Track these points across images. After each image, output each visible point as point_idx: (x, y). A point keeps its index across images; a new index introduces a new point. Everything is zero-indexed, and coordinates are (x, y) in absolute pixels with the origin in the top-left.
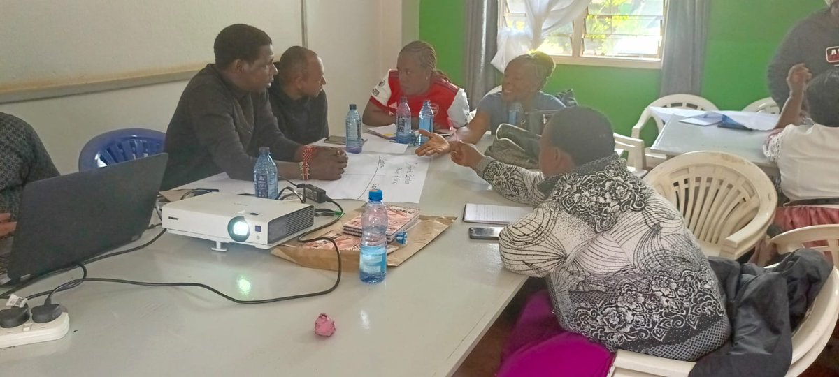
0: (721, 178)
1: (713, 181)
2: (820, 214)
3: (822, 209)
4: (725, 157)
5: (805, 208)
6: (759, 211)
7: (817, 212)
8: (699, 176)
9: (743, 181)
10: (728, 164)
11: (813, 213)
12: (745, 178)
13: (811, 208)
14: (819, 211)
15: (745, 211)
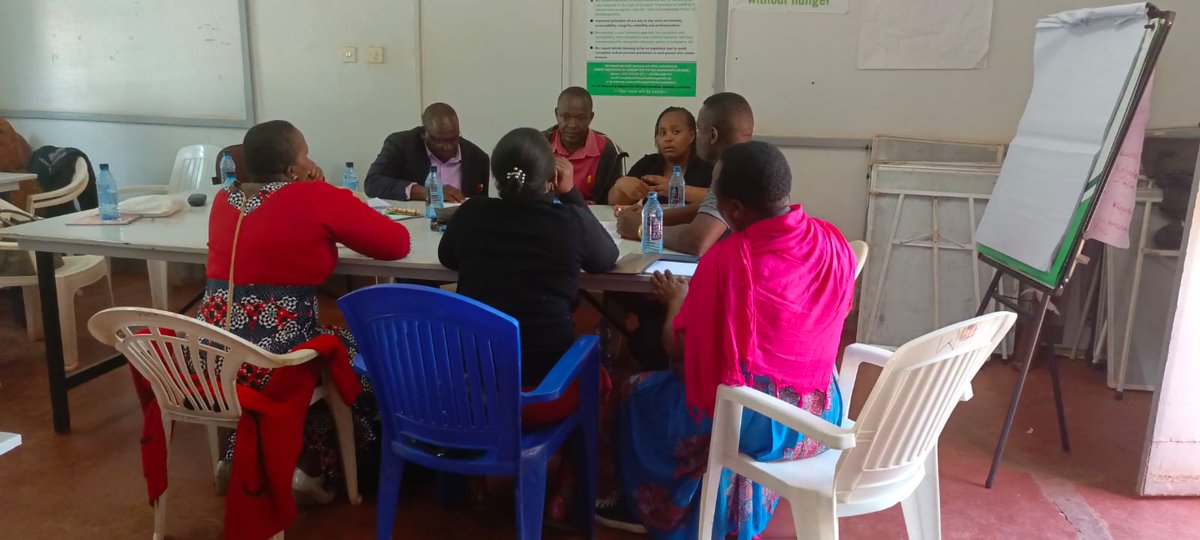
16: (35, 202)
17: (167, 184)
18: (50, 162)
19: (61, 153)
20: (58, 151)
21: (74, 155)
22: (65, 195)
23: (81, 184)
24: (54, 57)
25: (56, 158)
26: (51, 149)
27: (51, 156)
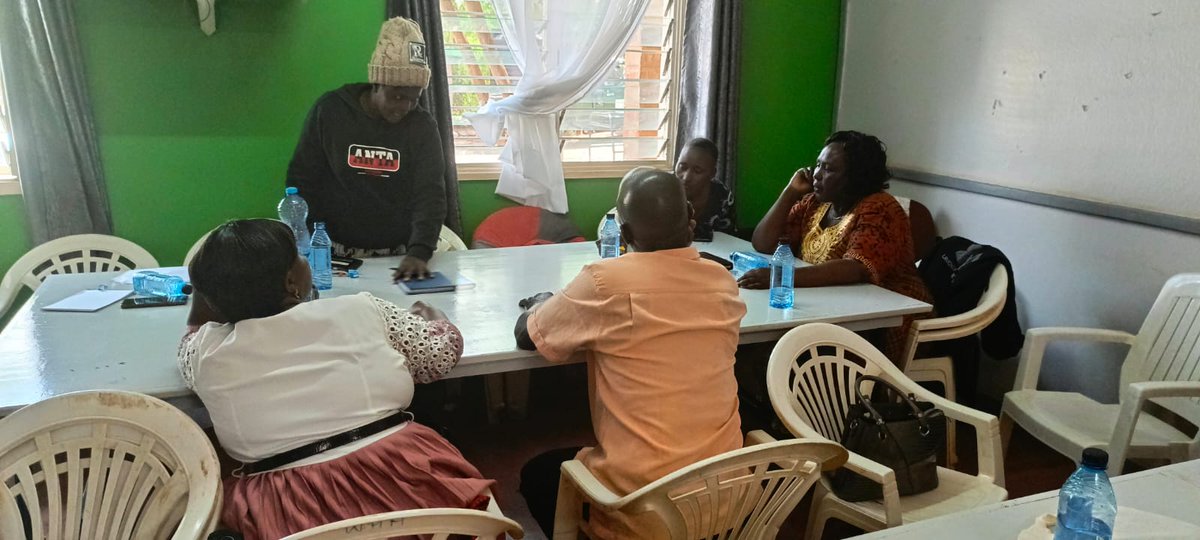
0: (108, 446)
1: (93, 453)
2: (294, 484)
3: (293, 471)
4: (107, 399)
5: (267, 474)
6: (190, 499)
7: (287, 482)
8: (62, 451)
9: (152, 441)
10: (116, 413)
11: (279, 483)
12: (155, 436)
13: (276, 474)
14: (289, 475)
15: (167, 506)
16: (922, 332)
17: (1135, 332)
18: (957, 264)
19: (975, 252)
20: (970, 248)
21: (993, 258)
22: (966, 326)
23: (992, 310)
24: (997, 103)
25: (964, 260)
26: (964, 243)
27: (960, 255)
